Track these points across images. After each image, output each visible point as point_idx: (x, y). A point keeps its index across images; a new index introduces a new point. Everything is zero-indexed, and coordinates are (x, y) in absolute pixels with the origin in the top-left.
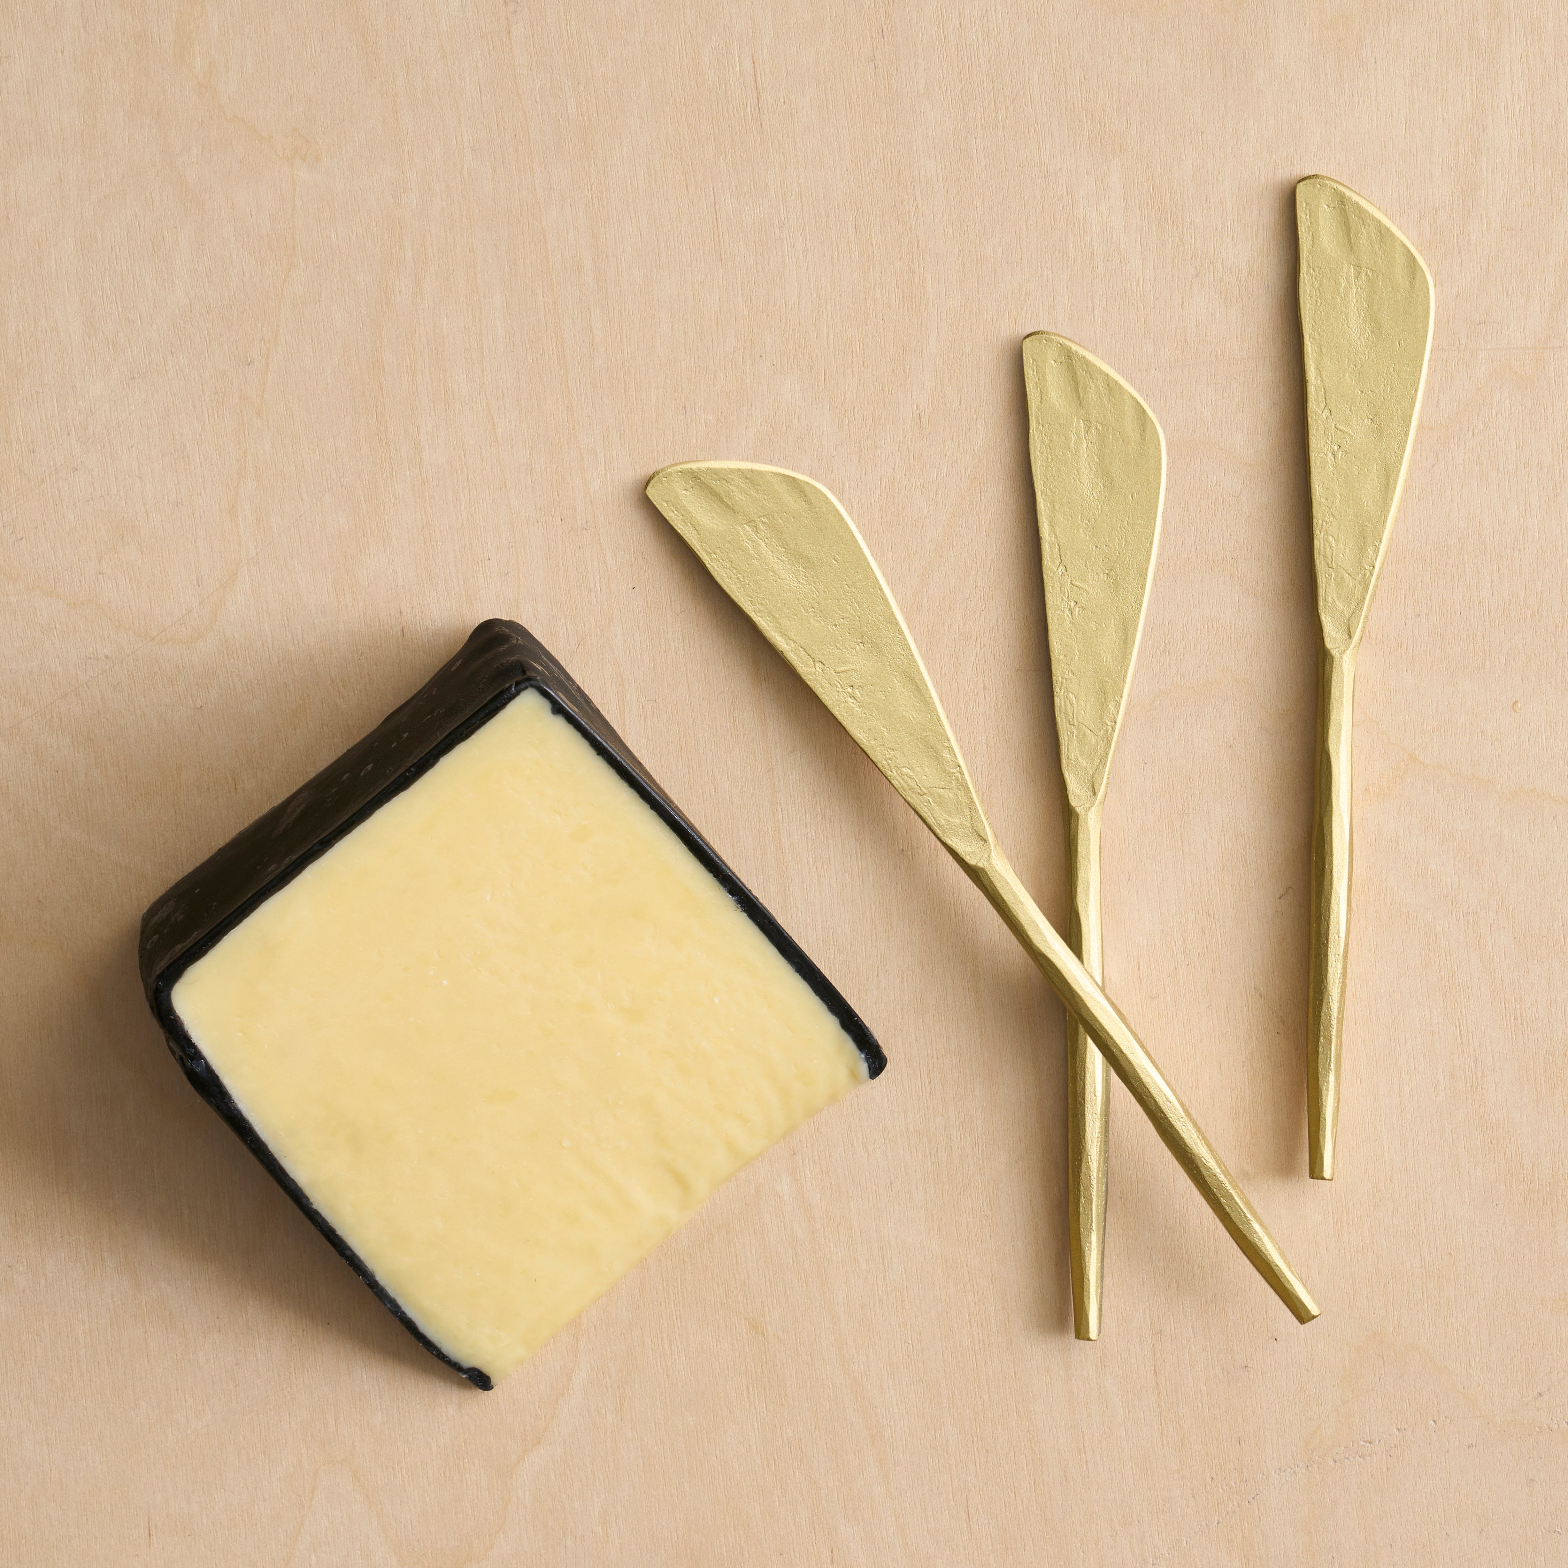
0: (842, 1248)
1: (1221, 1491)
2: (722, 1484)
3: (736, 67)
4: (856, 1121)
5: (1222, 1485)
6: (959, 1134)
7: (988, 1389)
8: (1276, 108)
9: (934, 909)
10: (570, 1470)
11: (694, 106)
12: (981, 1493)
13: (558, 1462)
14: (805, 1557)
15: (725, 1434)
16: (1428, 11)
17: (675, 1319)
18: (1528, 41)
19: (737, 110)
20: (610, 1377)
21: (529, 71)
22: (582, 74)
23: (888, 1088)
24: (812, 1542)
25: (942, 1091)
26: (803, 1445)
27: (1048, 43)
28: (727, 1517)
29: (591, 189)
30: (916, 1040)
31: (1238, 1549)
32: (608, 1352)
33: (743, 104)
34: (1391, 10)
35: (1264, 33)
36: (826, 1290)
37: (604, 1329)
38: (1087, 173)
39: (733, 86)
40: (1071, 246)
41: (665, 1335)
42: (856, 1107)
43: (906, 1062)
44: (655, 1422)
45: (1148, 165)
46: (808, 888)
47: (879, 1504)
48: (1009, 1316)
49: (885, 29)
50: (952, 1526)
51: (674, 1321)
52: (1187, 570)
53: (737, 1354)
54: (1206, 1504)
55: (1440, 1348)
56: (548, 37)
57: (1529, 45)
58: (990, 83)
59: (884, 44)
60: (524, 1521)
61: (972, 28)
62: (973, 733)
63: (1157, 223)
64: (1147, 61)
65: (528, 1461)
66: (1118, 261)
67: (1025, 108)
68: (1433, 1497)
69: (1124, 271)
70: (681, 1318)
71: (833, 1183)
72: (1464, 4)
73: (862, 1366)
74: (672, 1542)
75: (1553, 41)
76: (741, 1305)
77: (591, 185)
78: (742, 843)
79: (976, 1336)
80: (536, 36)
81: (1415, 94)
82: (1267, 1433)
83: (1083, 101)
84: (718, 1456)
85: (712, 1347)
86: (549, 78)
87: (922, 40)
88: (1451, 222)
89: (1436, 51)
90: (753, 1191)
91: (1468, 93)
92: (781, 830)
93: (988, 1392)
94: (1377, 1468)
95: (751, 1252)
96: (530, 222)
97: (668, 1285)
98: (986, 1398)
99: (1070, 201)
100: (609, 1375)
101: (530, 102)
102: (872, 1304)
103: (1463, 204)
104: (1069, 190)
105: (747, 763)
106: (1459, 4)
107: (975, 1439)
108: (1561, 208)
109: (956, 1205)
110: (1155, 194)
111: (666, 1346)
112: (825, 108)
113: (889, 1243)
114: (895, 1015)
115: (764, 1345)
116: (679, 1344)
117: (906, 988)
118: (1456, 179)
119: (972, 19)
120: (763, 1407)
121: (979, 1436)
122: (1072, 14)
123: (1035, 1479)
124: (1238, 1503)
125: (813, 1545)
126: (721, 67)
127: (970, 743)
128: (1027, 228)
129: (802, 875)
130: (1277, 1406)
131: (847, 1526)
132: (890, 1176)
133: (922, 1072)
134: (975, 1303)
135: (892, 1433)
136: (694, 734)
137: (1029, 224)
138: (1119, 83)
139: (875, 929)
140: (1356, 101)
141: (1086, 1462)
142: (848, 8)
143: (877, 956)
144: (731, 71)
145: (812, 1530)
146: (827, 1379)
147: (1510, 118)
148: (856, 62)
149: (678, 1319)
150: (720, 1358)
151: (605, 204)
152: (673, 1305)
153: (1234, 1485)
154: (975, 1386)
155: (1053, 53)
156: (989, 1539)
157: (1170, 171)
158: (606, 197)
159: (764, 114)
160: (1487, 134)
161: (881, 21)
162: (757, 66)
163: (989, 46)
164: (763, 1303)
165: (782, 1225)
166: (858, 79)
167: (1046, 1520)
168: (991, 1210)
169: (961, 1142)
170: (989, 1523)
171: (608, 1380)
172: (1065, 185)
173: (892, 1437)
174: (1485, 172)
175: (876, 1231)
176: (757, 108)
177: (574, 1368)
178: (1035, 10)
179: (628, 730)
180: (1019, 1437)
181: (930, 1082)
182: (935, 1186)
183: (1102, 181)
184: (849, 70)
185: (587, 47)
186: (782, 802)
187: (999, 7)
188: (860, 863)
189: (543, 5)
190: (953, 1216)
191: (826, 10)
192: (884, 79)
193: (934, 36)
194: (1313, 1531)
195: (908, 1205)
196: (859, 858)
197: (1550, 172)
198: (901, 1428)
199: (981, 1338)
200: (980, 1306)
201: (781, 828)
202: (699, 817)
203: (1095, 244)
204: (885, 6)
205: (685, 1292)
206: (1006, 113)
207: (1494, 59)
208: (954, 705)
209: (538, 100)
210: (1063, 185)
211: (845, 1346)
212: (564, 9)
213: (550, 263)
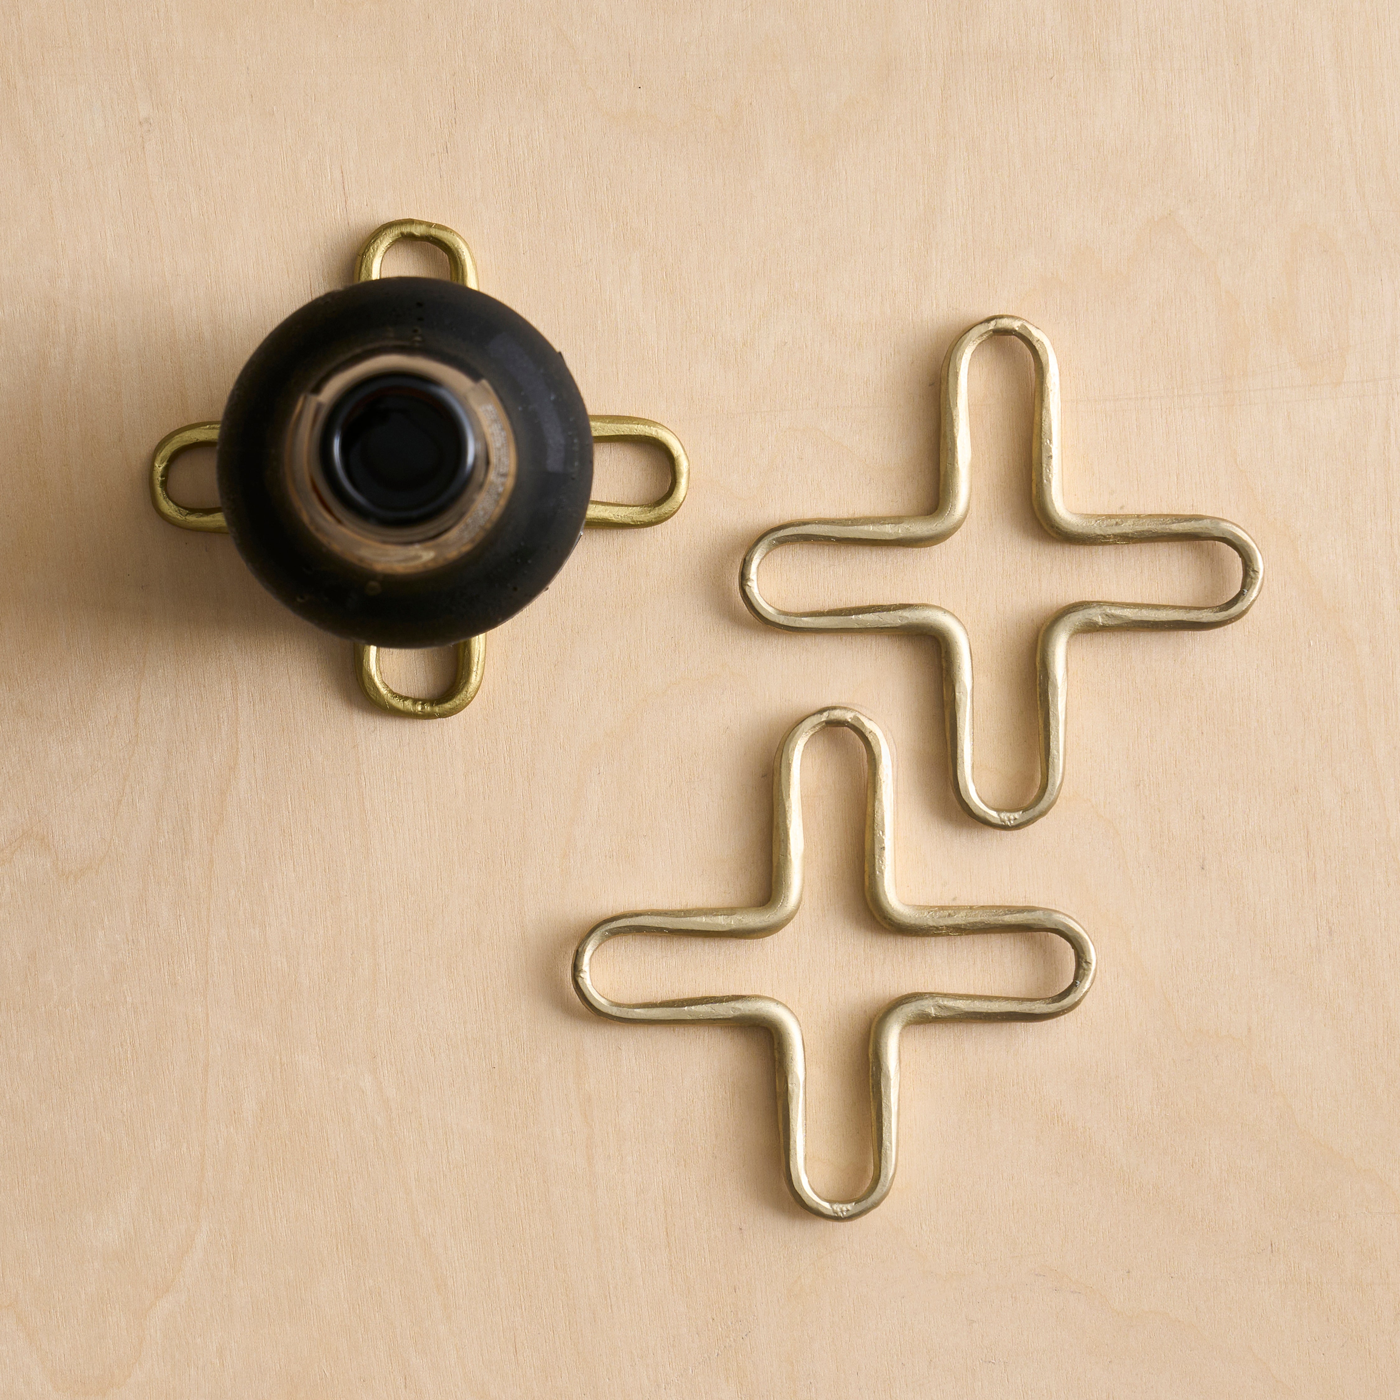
0: (414, 1133)
1: (720, 1329)
2: (316, 1324)
3: (328, 176)
4: (425, 1030)
5: (721, 1325)
6: (508, 1041)
7: (532, 1247)
8: (766, 210)
9: (488, 858)
10: (193, 1313)
11: (294, 207)
12: (526, 1331)
13: (183, 1307)
14: (384, 1383)
15: (318, 1283)
16: (889, 132)
17: (278, 1191)
18: (970, 156)
19: (329, 210)
20: (225, 1238)
21: (160, 179)
22: (203, 181)
23: (451, 1004)
24: (389, 1371)
25: (495, 1006)
26: (382, 1293)
27: (580, 157)
28: (320, 1351)
29: (210, 275)
30: (474, 965)
31: (733, 1376)
32: (224, 1218)
33: (334, 207)
34: (859, 131)
35: (756, 149)
36: (401, 1167)
37: (221, 1199)
38: (613, 263)
39: (325, 191)
40: (599, 322)
41: (270, 1204)
42: (425, 1019)
43: (465, 983)
44: (262, 1274)
45: (662, 256)
46: (386, 842)
47: (444, 1340)
48: (548, 1188)
49: (449, 146)
50: (503, 1358)
51: (277, 1192)
52: (693, 584)
53: (329, 1219)
54: (708, 1340)
55: (897, 1213)
56: (175, 151)
57: (970, 159)
58: (534, 189)
59: (448, 158)
60: (155, 1355)
61: (519, 145)
62: (520, 717)
63: (669, 303)
64: (661, 172)
65: (159, 1306)
66: (637, 334)
67: (563, 210)
68: (891, 1334)
69: (642, 342)
70: (282, 1190)
71: (406, 1081)
72: (918, 127)
73: (430, 1229)
74: (276, 1371)
75: (990, 157)
76: (332, 1179)
77: (210, 272)
78: (332, 805)
79: (522, 1204)
80: (165, 150)
81: (879, 199)
82: (757, 1282)
83: (609, 204)
84: (313, 1302)
85: (308, 1213)
86: (176, 185)
87: (479, 155)
88: (907, 303)
89: (895, 165)
90: (341, 1087)
91: (921, 199)
92: (365, 795)
93: (532, 1250)
94: (846, 1311)
95: (340, 1137)
96: (161, 302)
97: (272, 1163)
98: (530, 1255)
99: (599, 285)
100: (224, 1236)
101: (160, 205)
102: (438, 1179)
103: (917, 288)
104: (598, 277)
105: (336, 740)
106: (914, 126)
107: (521, 1288)
108: (996, 292)
109: (506, 1098)
110: (667, 279)
111: (271, 1212)
112: (400, 210)
113: (452, 1129)
114: (456, 944)
115: (350, 1212)
116: (282, 1211)
117: (465, 923)
118: (911, 268)
119: (520, 138)
120: (349, 1262)
121: (524, 1286)
122: (600, 133)
123: (569, 1320)
124: (734, 1339)
125: (390, 1374)
126: (316, 176)
127: (517, 724)
128: (563, 307)
129: (381, 831)
130: (765, 1260)
131: (418, 1358)
132: (453, 1075)
133: (478, 991)
134: (521, 1178)
135: (454, 1282)
136: (294, 716)
137: (565, 304)
138: (638, 190)
139: (441, 874)
140: (831, 205)
141: (611, 1306)
142: (418, 128)
143: (442, 897)
144: (324, 179)
145: (390, 1362)
146: (402, 1239)
147: (955, 218)
148: (425, 172)
149: (281, 1191)
150: (315, 1222)
151: (222, 287)
152: (276, 1179)
153: (730, 1324)
154: (521, 1244)
155: (585, 165)
156: (532, 1368)
157: (680, 261)
158: (223, 282)
159: (351, 215)
160: (936, 232)
161: (446, 139)
162: (345, 175)
163: (533, 160)
164: (349, 1178)
165: (365, 1114)
166: (427, 186)
167: (578, 1353)
168: (534, 1103)
169: (510, 1047)
170: (532, 1355)
171: (224, 1240)
172: (594, 272)
173: (454, 1286)
174: (935, 262)
175: (441, 1119)
176: (345, 210)
177: (197, 1231)
178: (571, 131)
179: (240, 714)
180: (557, 1286)
181: (485, 999)
182: (488, 1083)
183: (625, 269)
184: (419, 179)
185: (207, 160)
186: (365, 772)
187: (541, 128)
188: (428, 822)
189: (171, 125)
190: (504, 1107)
191: (401, 130)
192: (448, 186)
193: (489, 151)
194: (794, 1361)
195: (467, 1098)
196: (427, 818)
197: (987, 262)
198: (461, 1279)
199: (526, 1206)
200: (525, 1179)
201: (364, 793)
202: (297, 784)
203: (619, 320)
204: (449, 127)
205: (286, 1168)
206: (547, 214)
207: (942, 170)
208: (505, 694)
209: (168, 203)
210: (593, 272)
211: (416, 1212)
212: (188, 129)
213: (177, 335)
